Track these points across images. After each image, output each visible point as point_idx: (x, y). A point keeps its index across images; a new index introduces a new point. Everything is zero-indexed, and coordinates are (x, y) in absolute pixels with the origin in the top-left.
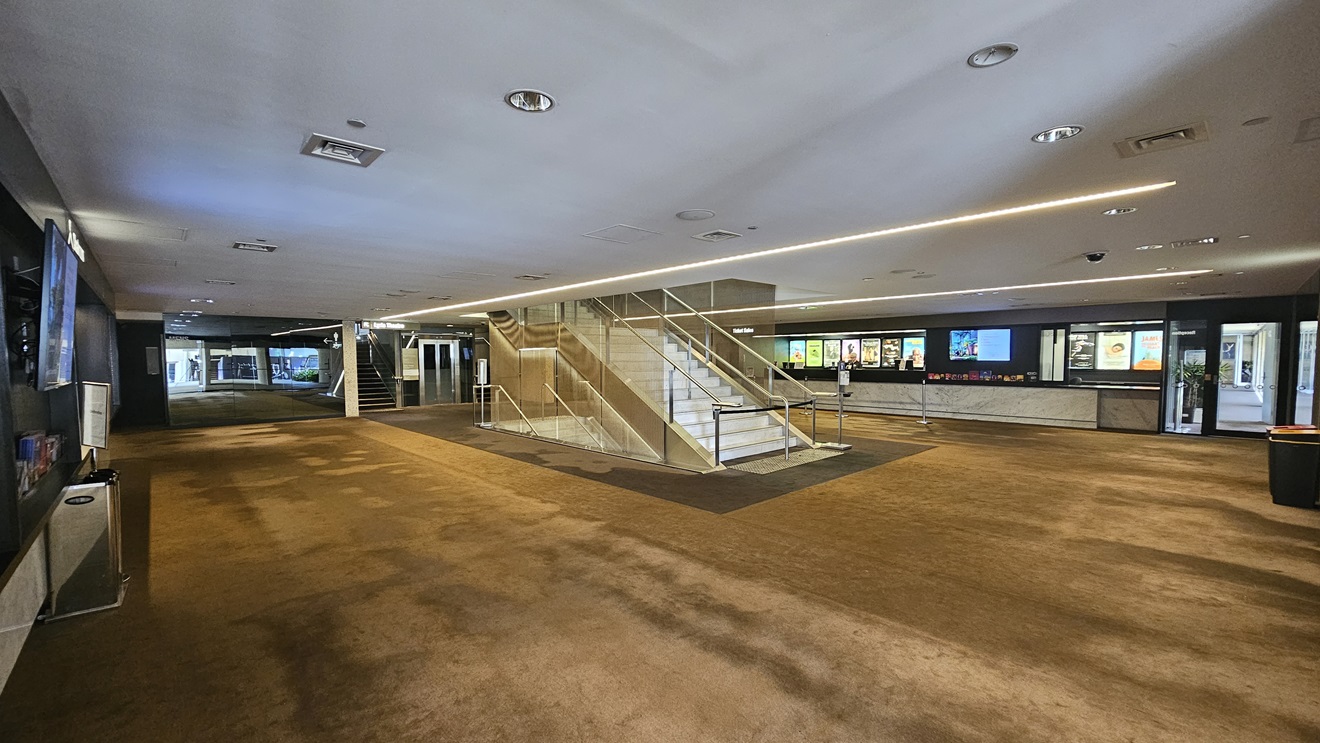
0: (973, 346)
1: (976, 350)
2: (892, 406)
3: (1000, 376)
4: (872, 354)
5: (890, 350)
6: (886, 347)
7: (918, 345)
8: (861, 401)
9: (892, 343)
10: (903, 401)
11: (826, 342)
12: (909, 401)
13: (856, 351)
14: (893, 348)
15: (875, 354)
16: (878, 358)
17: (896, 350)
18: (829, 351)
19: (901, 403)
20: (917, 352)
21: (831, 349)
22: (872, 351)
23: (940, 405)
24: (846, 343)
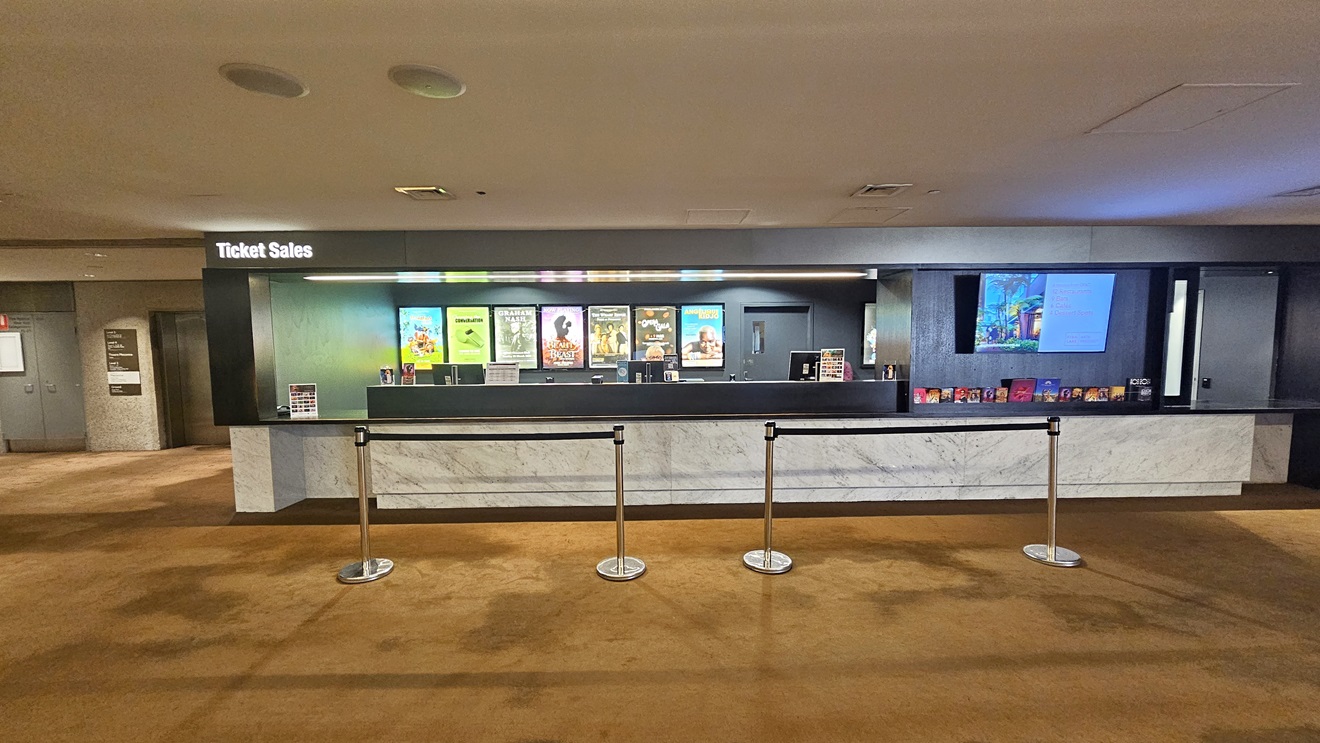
0: (1031, 314)
1: (1037, 325)
2: (809, 480)
3: (1077, 391)
4: (613, 339)
5: (652, 330)
6: (645, 324)
7: (710, 322)
8: (720, 474)
9: (656, 316)
10: (840, 465)
11: (498, 312)
12: (857, 464)
13: (575, 335)
14: (660, 327)
15: (620, 339)
16: (626, 349)
17: (664, 332)
18: (508, 333)
19: (835, 472)
20: (709, 336)
21: (515, 327)
22: (614, 334)
23: (934, 470)
24: (551, 315)
